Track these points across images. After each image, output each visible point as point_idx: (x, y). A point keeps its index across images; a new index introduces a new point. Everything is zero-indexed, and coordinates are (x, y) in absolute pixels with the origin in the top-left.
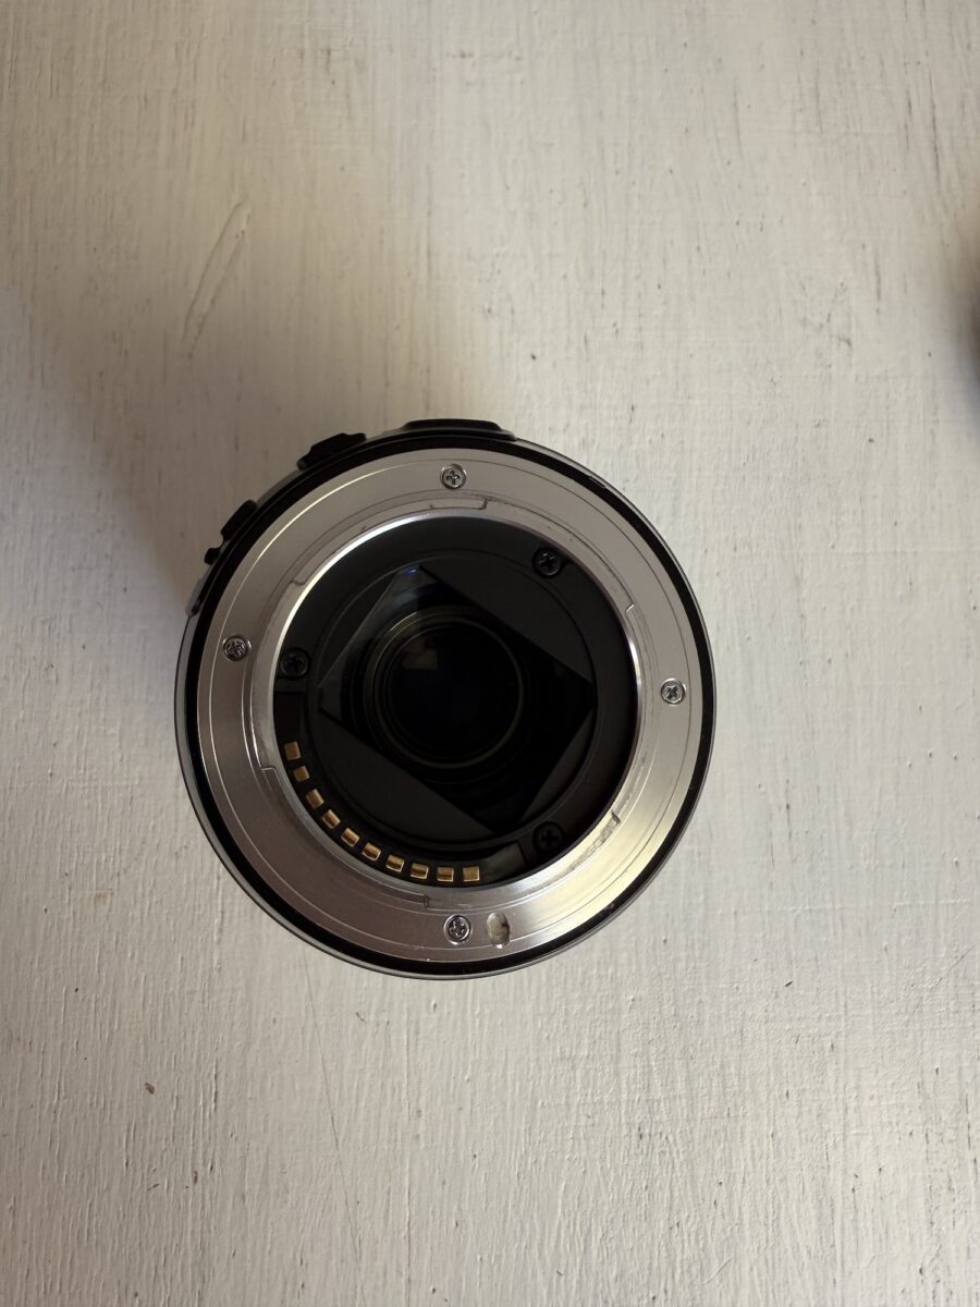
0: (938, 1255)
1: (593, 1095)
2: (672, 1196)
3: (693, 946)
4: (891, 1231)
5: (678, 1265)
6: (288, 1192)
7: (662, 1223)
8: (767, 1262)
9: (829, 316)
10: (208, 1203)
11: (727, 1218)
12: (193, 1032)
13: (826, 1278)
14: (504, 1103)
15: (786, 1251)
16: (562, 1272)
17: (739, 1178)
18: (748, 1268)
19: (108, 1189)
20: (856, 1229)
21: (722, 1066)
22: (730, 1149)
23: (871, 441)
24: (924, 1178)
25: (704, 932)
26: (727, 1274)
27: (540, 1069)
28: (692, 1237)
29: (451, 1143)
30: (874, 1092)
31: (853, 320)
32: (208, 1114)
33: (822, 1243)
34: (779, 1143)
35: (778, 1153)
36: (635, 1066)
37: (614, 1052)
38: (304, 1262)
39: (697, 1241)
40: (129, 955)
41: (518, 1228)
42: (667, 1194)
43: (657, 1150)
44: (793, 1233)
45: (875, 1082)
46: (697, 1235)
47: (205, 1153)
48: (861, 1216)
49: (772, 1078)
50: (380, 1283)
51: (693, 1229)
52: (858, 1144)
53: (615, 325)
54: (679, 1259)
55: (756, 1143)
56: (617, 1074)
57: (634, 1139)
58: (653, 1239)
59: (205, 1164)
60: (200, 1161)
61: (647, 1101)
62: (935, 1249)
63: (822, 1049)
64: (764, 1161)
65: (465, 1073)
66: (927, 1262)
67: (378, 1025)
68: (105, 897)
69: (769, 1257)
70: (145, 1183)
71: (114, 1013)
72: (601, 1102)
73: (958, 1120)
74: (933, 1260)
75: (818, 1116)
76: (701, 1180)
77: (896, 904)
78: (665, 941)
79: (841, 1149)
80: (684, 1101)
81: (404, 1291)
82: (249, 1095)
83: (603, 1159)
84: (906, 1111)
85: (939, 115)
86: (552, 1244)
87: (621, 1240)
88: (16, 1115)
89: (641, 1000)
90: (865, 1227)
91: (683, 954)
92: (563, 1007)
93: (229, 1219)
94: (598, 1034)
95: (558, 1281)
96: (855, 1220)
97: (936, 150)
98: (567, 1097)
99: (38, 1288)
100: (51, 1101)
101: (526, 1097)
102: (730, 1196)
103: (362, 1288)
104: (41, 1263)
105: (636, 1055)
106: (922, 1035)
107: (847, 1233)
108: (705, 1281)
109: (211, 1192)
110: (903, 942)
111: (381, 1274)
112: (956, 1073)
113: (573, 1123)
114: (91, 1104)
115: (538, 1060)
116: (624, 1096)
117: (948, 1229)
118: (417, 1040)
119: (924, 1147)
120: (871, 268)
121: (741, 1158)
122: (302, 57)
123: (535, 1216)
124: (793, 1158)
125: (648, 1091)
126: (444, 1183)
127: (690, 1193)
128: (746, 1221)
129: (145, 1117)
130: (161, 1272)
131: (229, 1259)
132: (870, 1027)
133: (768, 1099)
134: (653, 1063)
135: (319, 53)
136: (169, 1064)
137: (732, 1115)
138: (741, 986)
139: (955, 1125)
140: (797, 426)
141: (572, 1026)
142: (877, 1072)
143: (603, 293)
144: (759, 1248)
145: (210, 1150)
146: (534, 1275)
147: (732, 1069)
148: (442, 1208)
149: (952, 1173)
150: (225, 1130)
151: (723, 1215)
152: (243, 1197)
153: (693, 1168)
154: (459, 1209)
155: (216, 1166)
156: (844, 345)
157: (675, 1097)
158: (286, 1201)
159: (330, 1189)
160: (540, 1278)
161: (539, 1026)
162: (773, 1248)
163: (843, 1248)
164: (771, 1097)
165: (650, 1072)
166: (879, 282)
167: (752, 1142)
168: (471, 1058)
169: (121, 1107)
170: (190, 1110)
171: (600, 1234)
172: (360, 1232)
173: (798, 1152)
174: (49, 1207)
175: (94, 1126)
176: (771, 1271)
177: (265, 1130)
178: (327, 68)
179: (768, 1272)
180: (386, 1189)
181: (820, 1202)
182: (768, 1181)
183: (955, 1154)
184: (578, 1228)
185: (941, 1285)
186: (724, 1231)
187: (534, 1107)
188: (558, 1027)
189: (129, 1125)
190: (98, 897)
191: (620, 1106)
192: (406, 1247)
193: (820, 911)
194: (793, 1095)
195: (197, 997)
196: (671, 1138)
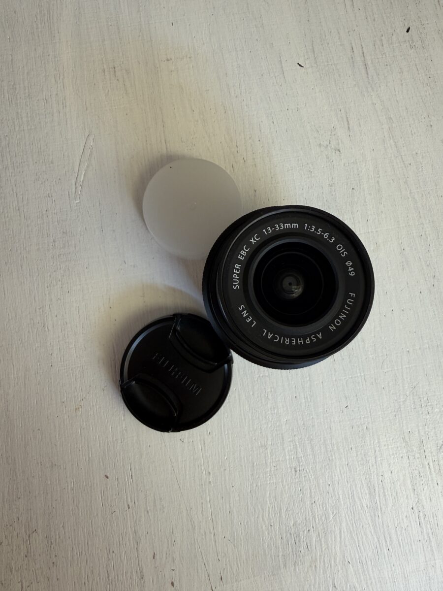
0: (418, 502)
1: (275, 458)
2: (311, 492)
3: (307, 397)
4: (398, 495)
5: (317, 517)
6: (164, 508)
7: (308, 502)
8: (351, 512)
9: (330, 141)
10: (135, 516)
11: (334, 498)
12: (120, 455)
13: (375, 515)
14: (242, 466)
15: (358, 507)
16: (272, 525)
17: (336, 483)
18: (344, 515)
19: (97, 515)
20: (385, 495)
21: (324, 441)
22: (332, 472)
23: (353, 189)
24: (409, 473)
25: (310, 391)
26: (336, 518)
27: (254, 451)
28: (321, 506)
29: (223, 483)
30: (386, 443)
31: (340, 141)
32: (130, 483)
33: (372, 503)
34: (350, 467)
35: (350, 471)
36: (290, 446)
37: (282, 441)
38: (174, 533)
39: (323, 508)
40: (91, 429)
41: (253, 511)
42: (309, 491)
43: (303, 476)
44: (360, 500)
45: (385, 439)
46: (322, 506)
47: (131, 498)
48: (386, 491)
49: (345, 443)
50: (203, 537)
51: (321, 503)
52: (382, 464)
53: (243, 159)
54: (316, 515)
55: (341, 468)
56: (284, 449)
57: (294, 473)
58: (305, 508)
59: (131, 502)
60: (130, 500)
61: (297, 458)
62: (416, 500)
63: (363, 429)
64: (345, 474)
65: (225, 456)
66: (414, 505)
67: (189, 443)
68: (79, 408)
69: (352, 510)
70: (110, 511)
71: (89, 451)
72: (279, 460)
73: (420, 450)
74: (416, 504)
75: (364, 455)
76: (322, 484)
77: (385, 371)
78: (296, 397)
79: (375, 467)
80: (311, 456)
81: (213, 539)
82: (144, 475)
83: (282, 482)
84: (399, 449)
85: (365, 51)
86: (267, 515)
87: (293, 511)
88: (59, 492)
89: (289, 420)
90: (388, 494)
91: (304, 401)
92: (260, 427)
93: (143, 520)
94: (274, 436)
95: (271, 529)
96: (384, 492)
97: (365, 65)
98: (266, 460)
99: (77, 553)
100: (71, 485)
101: (250, 462)
102: (334, 490)
103: (197, 540)
104: (76, 545)
105: (290, 441)
106: (402, 419)
107: (381, 497)
108: (328, 521)
109: (135, 512)
110: (390, 385)
111: (203, 534)
112: (417, 432)
113: (269, 469)
114: (86, 485)
115: (252, 448)
116: (288, 457)
117: (421, 491)
118: (205, 446)
119: (408, 461)
120: (345, 119)
121: (336, 474)
122: (104, 71)
123: (259, 506)
124: (356, 472)
125: (297, 454)
126: (223, 498)
127: (318, 490)
128: (341, 497)
129: (107, 487)
130: (121, 542)
131: (146, 536)
132: (381, 419)
133: (344, 451)
134: (297, 444)
135: (111, 69)
136: (112, 467)
137: (330, 459)
138: (328, 410)
139: (419, 451)
140: (322, 188)
141: (264, 433)
142: (385, 436)
143: (237, 147)
144: (347, 507)
145: (133, 497)
146: (262, 527)
147: (328, 442)
148: (223, 507)
149: (420, 470)
150: (137, 489)
151: (332, 497)
152: (148, 512)
153: (317, 481)
154: (230, 506)
155: (136, 502)
156: (337, 152)
157: (307, 455)
158: (164, 512)
159: (180, 505)
160: (264, 528)
161: (251, 435)
162: (353, 507)
163: (380, 503)
164: (345, 450)
165: (296, 447)
166: (348, 124)
167: (339, 467)
168: (226, 450)
169: (97, 485)
170: (123, 483)
171: (285, 509)
172: (194, 519)
173: (358, 469)
174: (76, 524)
175: (88, 493)
176: (353, 515)
177: (152, 487)
178: (115, 75)
179: (352, 516)
180: (201, 502)
181: (369, 487)
182: (347, 482)
183: (420, 463)
184: (276, 508)
185: (421, 513)
186: (333, 502)
187: (253, 466)
188: (258, 435)
189: (101, 491)
190: (76, 409)
191: (286, 461)
192: (211, 523)
193: (355, 377)
194: (354, 449)
195: (119, 441)
196: (308, 471)
